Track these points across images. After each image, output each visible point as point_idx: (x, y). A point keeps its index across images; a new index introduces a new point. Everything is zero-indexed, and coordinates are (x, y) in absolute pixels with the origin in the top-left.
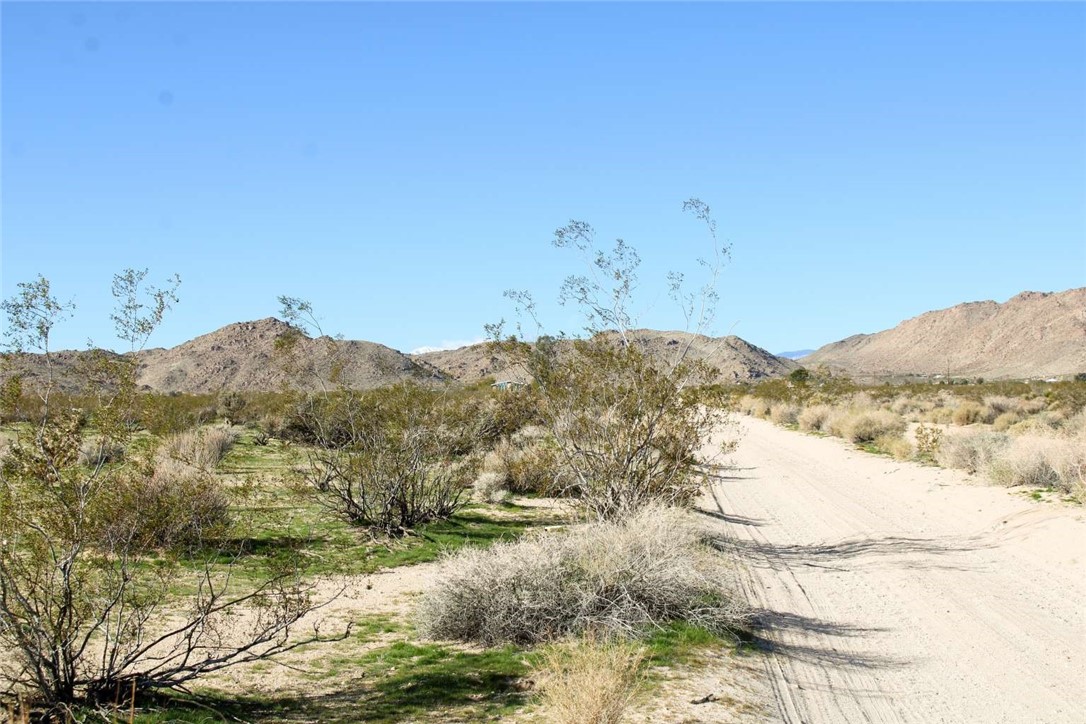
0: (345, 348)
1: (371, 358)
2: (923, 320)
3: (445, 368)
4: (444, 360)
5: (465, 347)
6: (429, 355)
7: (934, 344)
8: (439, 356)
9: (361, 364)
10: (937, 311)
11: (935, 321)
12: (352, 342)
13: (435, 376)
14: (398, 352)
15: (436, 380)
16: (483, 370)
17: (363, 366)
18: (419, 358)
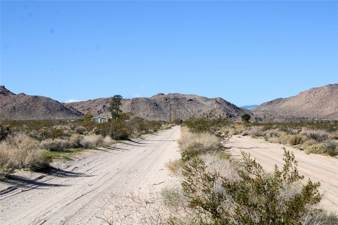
0: (32, 99)
1: (44, 104)
2: (310, 92)
3: (80, 110)
4: (80, 106)
5: (90, 100)
6: (73, 104)
7: (315, 103)
8: (78, 104)
9: (39, 107)
10: (317, 88)
11: (316, 93)
12: (35, 96)
13: (75, 114)
14: (58, 102)
15: (76, 116)
16: (99, 111)
17: (40, 108)
18: (68, 105)
